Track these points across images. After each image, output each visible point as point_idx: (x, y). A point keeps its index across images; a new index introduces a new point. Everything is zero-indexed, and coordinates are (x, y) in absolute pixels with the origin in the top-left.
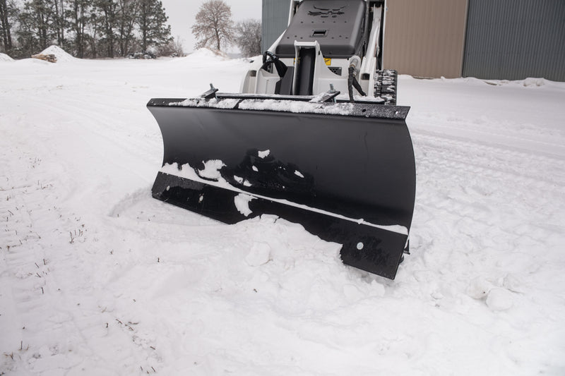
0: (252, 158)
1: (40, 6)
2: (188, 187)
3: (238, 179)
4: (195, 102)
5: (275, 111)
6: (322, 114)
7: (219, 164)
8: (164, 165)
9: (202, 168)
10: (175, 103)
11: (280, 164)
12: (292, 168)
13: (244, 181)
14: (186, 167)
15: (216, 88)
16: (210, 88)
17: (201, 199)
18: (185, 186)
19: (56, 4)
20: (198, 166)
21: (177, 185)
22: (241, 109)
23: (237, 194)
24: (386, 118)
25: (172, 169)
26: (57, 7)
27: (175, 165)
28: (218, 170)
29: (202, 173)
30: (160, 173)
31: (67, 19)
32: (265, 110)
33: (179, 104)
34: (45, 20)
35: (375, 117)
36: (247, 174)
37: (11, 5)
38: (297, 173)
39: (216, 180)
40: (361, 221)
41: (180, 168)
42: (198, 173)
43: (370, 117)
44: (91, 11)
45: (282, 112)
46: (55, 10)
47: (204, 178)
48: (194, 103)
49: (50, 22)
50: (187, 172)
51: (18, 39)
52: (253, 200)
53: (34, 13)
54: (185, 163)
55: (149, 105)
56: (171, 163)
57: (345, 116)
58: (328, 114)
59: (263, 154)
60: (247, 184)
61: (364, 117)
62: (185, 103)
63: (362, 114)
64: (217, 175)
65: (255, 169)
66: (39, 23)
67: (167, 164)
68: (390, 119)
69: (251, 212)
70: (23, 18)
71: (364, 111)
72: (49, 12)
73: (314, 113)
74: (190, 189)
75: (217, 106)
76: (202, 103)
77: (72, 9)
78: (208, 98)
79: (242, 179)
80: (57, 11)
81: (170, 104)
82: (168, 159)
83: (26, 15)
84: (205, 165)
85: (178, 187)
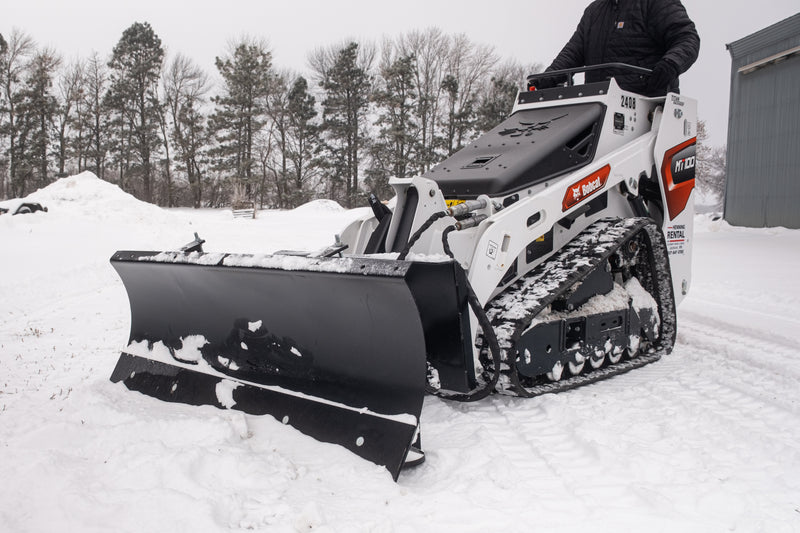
0: (242, 333)
1: (400, 133)
2: (159, 373)
3: (223, 361)
4: (172, 256)
5: (264, 268)
6: (317, 272)
7: (200, 340)
8: (130, 343)
9: (179, 346)
10: (147, 258)
11: (274, 339)
12: (287, 344)
13: (229, 363)
14: (159, 345)
15: (202, 239)
16: (194, 239)
17: (174, 388)
18: (155, 372)
19: (424, 129)
20: (174, 344)
21: (144, 370)
22: (226, 266)
23: (219, 380)
24: (385, 276)
25: (140, 349)
26: (424, 135)
27: (145, 343)
28: (199, 349)
29: (179, 354)
30: (124, 354)
31: (436, 150)
32: (253, 267)
33: (152, 258)
34: (405, 152)
35: (373, 275)
36: (233, 353)
37: (362, 134)
38: (294, 351)
39: (195, 363)
40: (364, 410)
41: (150, 347)
42: (173, 354)
43: (368, 275)
44: (472, 138)
45: (273, 269)
46: (421, 137)
47: (181, 361)
48: (170, 258)
49: (411, 156)
50: (160, 353)
51: (366, 181)
52: (239, 387)
53: (391, 144)
54: (158, 341)
55: (114, 260)
56: (139, 341)
57: (341, 273)
58: (324, 272)
59: (254, 326)
60: (234, 367)
61: (362, 274)
62: (158, 258)
63: (360, 271)
64: (198, 356)
65: (244, 346)
66: (397, 156)
67: (134, 342)
68: (389, 276)
69: (235, 403)
70: (377, 150)
71: (363, 267)
72: (412, 140)
73: (308, 271)
74: (160, 376)
75: (197, 262)
76: (180, 258)
77: (444, 136)
78: (188, 251)
79: (227, 360)
80: (424, 140)
81: (141, 258)
82: (136, 335)
83: (380, 147)
84: (183, 342)
85: (146, 373)
